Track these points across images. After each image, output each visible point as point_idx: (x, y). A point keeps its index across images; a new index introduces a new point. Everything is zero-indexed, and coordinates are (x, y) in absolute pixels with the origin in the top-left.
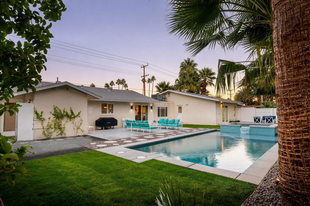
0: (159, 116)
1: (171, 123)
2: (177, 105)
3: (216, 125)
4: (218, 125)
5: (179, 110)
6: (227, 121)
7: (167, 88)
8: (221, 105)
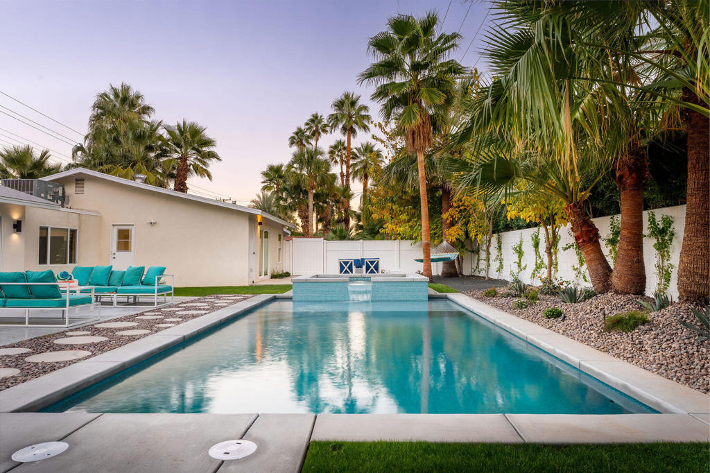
0: (42, 260)
1: (126, 280)
2: (113, 225)
3: (247, 285)
4: (252, 284)
5: (118, 243)
6: (266, 274)
7: (36, 172)
8: (259, 227)
